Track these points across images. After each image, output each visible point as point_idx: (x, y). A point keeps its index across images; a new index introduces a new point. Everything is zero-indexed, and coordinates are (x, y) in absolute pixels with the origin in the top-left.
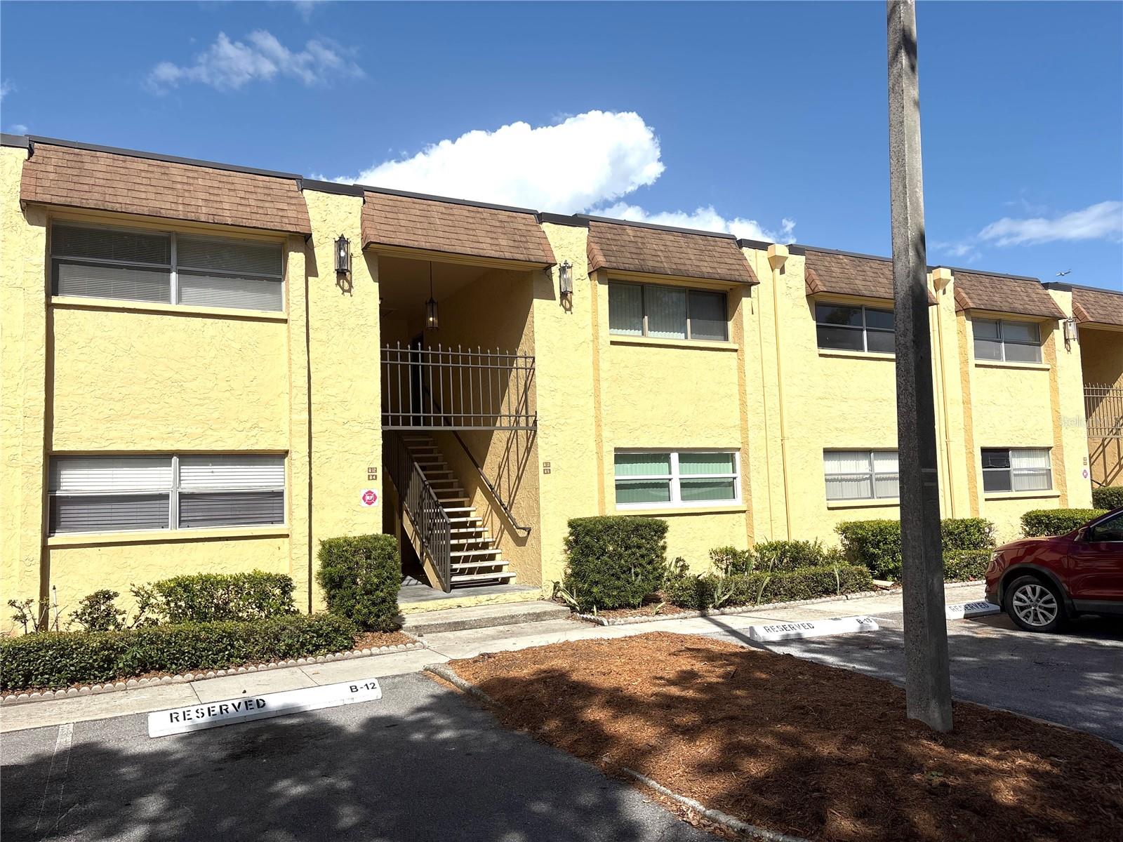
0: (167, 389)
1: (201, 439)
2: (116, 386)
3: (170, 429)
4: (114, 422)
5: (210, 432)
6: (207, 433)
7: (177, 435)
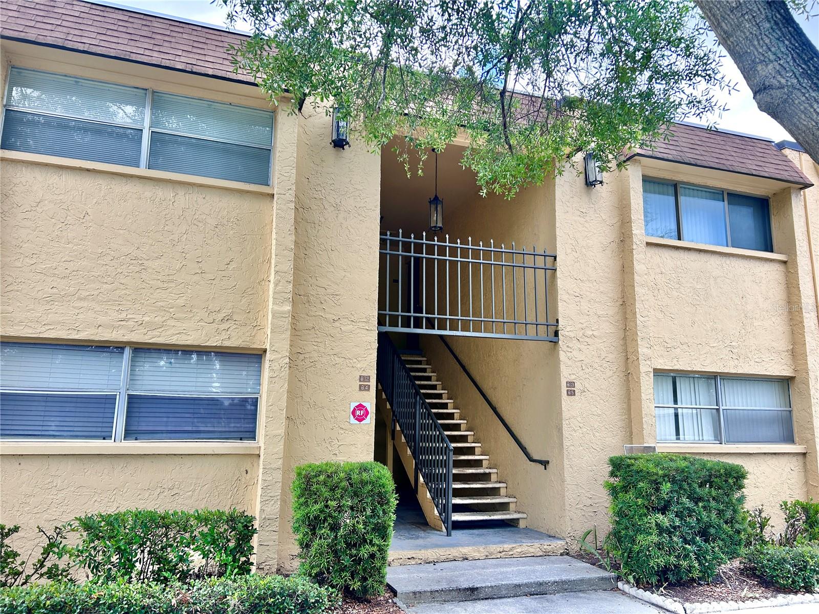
0: (125, 266)
1: (160, 330)
2: (63, 260)
3: (123, 316)
4: (57, 303)
5: (171, 322)
6: (169, 322)
7: (131, 323)
